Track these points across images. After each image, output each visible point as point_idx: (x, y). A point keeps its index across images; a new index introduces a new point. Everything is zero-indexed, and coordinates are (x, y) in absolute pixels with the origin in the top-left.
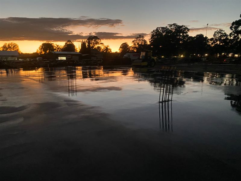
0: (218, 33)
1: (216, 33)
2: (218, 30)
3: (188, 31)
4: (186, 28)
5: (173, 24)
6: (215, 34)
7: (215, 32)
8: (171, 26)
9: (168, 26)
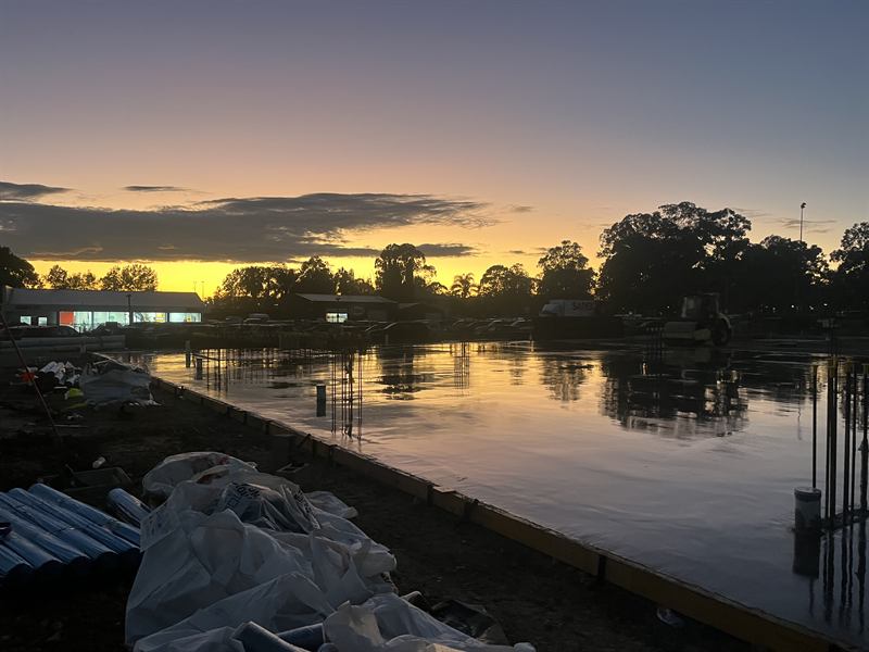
0: (855, 234)
1: (852, 236)
2: (856, 225)
3: (745, 227)
4: (738, 217)
5: (681, 205)
6: (846, 238)
7: (848, 232)
8: (672, 209)
9: (661, 211)
